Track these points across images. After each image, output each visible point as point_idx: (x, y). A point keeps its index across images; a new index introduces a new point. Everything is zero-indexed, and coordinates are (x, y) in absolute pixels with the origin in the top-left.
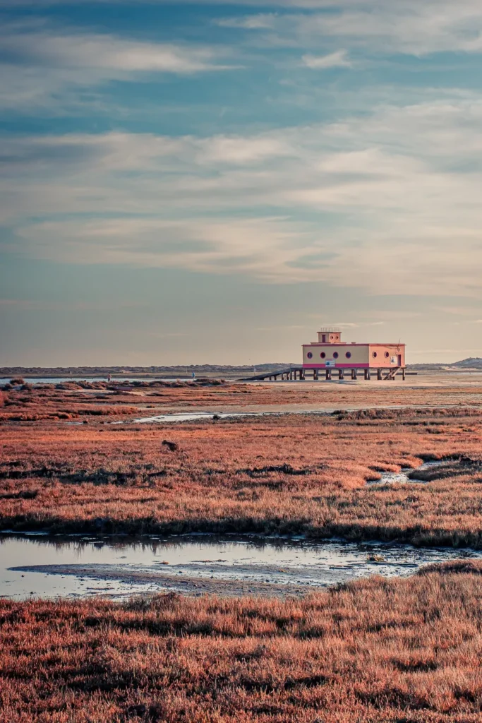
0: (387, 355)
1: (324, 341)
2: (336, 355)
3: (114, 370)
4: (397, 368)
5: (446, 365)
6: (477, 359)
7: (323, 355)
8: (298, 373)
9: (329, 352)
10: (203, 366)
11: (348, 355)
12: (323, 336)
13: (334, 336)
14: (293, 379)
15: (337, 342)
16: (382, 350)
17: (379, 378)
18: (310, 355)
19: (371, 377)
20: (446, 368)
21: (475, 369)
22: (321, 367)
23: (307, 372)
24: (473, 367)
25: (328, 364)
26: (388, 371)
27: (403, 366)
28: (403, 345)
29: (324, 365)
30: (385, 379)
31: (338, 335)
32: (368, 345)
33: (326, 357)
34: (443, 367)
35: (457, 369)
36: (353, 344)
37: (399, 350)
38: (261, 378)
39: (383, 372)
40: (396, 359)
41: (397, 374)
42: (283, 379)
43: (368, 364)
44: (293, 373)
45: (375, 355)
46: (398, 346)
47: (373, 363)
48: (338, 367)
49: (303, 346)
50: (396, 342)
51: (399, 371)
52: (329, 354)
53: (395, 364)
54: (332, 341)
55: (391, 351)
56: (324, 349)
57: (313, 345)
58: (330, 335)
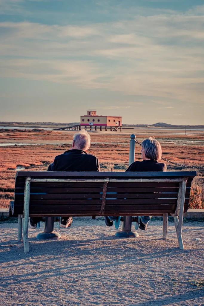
0: (114, 121)
1: (89, 114)
2: (94, 120)
3: (10, 123)
4: (118, 126)
5: (149, 125)
6: (162, 123)
7: (88, 120)
8: (78, 127)
9: (91, 119)
10: (48, 123)
11: (99, 121)
12: (89, 113)
13: (94, 113)
14: (76, 130)
15: (95, 115)
16: (112, 119)
17: (111, 130)
18: (83, 120)
19: (108, 129)
20: (149, 127)
21: (161, 127)
22: (88, 125)
23: (82, 127)
24: (160, 126)
25: (90, 124)
26: (115, 127)
27: (121, 125)
28: (121, 117)
29: (89, 124)
30: (113, 131)
31: (95, 112)
32: (106, 117)
33: (90, 121)
34: (148, 126)
35: (154, 127)
36: (101, 116)
37: (119, 119)
38: (63, 129)
39: (113, 127)
40: (118, 123)
41: (119, 128)
42: (72, 129)
43: (106, 125)
44: (76, 127)
45: (109, 121)
46: (119, 117)
47: (109, 124)
48: (94, 125)
49: (81, 116)
50: (118, 116)
51: (119, 127)
52: (91, 120)
53: (118, 125)
54: (92, 115)
55: (116, 119)
56: (89, 118)
57: (85, 116)
58: (92, 112)
